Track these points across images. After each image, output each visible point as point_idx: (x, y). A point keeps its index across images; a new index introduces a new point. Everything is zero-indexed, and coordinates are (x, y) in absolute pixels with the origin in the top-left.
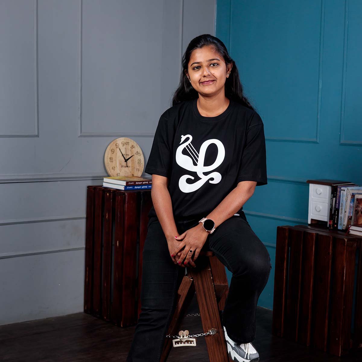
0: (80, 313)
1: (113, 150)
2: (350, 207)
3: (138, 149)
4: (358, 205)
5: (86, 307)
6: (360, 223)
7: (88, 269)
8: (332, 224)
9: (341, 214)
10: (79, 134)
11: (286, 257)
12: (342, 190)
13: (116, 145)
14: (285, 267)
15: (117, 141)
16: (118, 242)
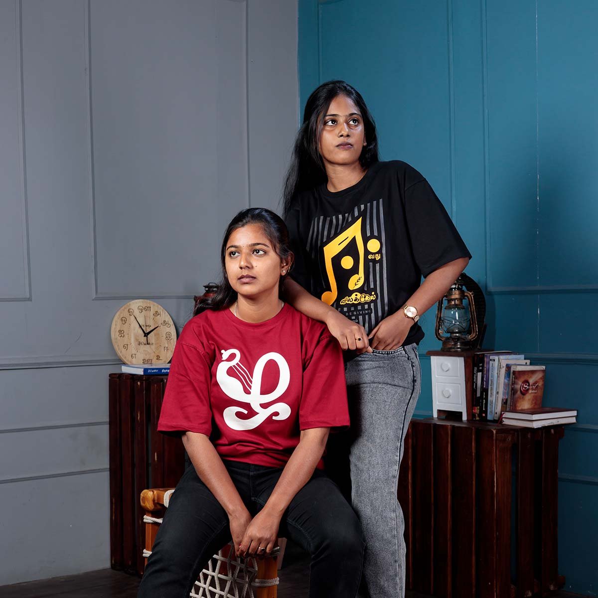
0: (104, 570)
1: (124, 319)
2: (505, 384)
3: (165, 317)
4: (516, 380)
5: (113, 559)
6: (520, 408)
7: (114, 500)
8: (478, 413)
9: (491, 397)
10: (94, 296)
11: (410, 465)
12: (491, 360)
13: (129, 311)
14: (410, 481)
15: (130, 304)
16: (156, 454)
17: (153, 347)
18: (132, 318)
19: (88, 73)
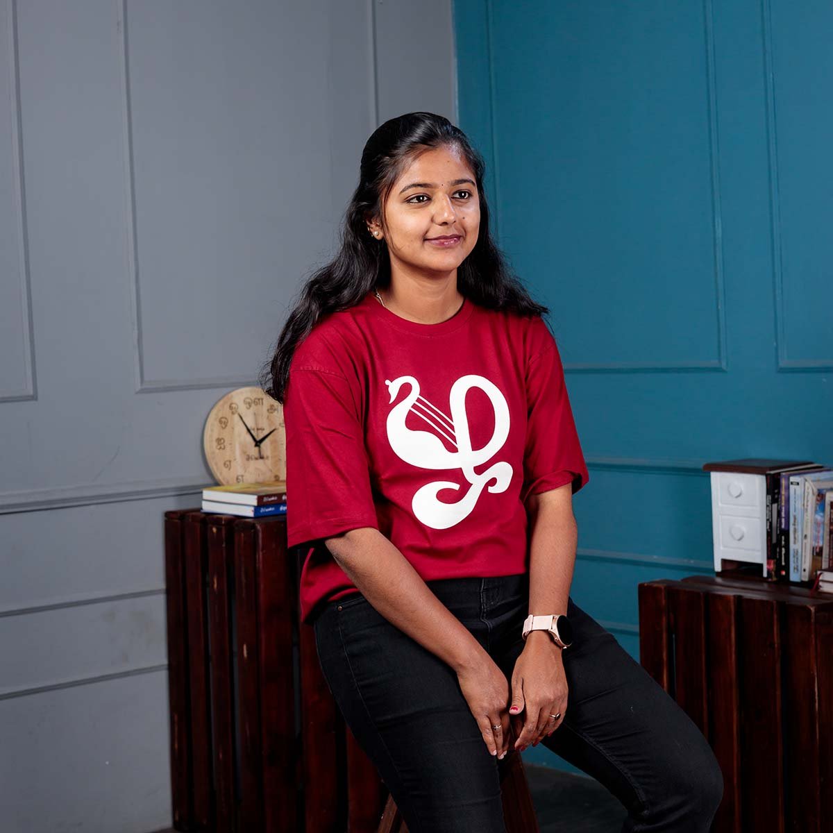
1: (223, 420)
2: (816, 523)
5: (177, 814)
7: (176, 717)
8: (775, 569)
9: (795, 543)
10: (139, 387)
11: (665, 659)
12: (792, 483)
13: (231, 407)
14: (666, 684)
15: (232, 397)
16: (245, 647)
17: (269, 462)
18: (236, 417)
19: (122, 29)
